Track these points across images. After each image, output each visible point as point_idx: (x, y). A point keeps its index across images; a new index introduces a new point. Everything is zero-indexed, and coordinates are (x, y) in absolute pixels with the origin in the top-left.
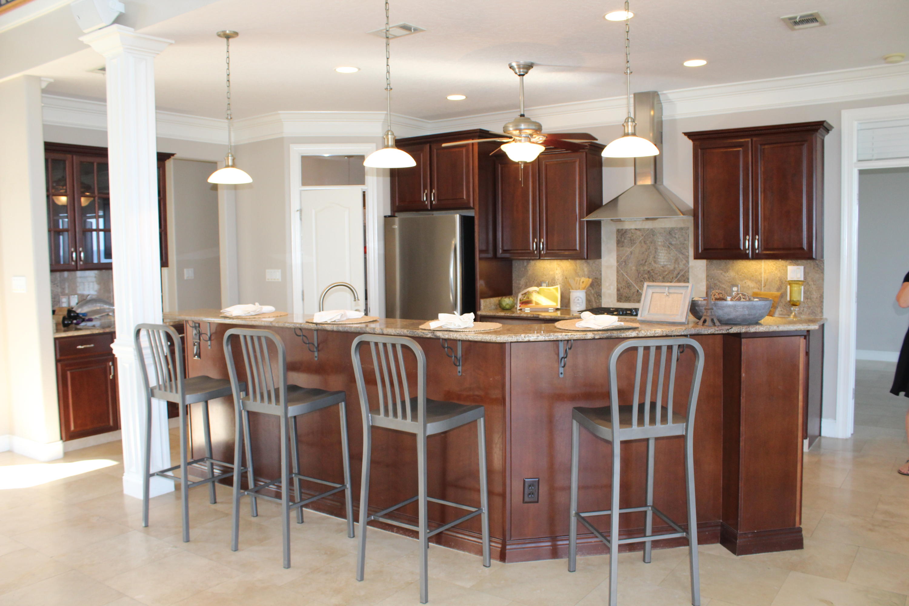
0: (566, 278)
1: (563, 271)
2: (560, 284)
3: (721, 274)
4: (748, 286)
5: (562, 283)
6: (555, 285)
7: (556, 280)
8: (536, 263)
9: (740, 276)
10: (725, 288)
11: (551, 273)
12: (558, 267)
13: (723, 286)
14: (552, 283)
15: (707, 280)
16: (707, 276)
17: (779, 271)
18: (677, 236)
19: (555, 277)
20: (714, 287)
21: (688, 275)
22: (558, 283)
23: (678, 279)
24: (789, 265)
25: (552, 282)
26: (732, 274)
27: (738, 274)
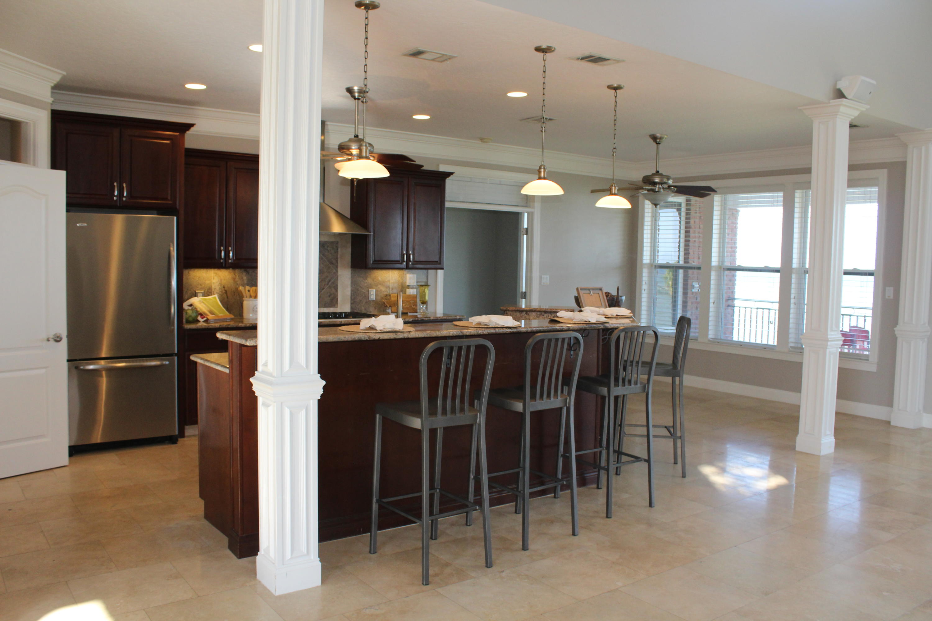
0: (224, 287)
1: (221, 280)
2: (217, 293)
3: (362, 280)
4: (381, 290)
5: (220, 292)
6: (212, 295)
7: (213, 290)
8: (190, 272)
9: (375, 283)
10: (364, 293)
11: (207, 282)
12: (216, 276)
13: (363, 291)
14: (208, 293)
15: (352, 286)
16: (352, 283)
17: (401, 278)
18: (329, 248)
19: (212, 286)
20: (356, 292)
21: (337, 282)
22: (215, 293)
23: (329, 286)
24: (408, 274)
25: (208, 291)
26: (369, 280)
27: (374, 281)
